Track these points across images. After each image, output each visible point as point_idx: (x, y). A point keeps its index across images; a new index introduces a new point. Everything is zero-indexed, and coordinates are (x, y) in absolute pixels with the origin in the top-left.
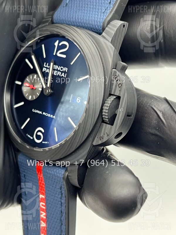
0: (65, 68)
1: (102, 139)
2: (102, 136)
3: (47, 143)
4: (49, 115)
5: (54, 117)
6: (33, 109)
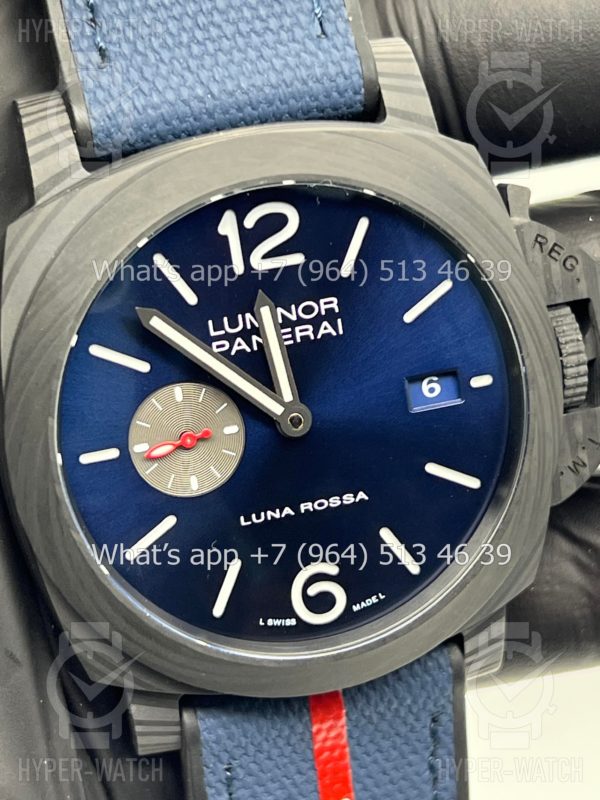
0: (322, 301)
1: (580, 469)
2: (576, 460)
3: (374, 599)
4: (335, 502)
5: (362, 495)
6: (242, 518)
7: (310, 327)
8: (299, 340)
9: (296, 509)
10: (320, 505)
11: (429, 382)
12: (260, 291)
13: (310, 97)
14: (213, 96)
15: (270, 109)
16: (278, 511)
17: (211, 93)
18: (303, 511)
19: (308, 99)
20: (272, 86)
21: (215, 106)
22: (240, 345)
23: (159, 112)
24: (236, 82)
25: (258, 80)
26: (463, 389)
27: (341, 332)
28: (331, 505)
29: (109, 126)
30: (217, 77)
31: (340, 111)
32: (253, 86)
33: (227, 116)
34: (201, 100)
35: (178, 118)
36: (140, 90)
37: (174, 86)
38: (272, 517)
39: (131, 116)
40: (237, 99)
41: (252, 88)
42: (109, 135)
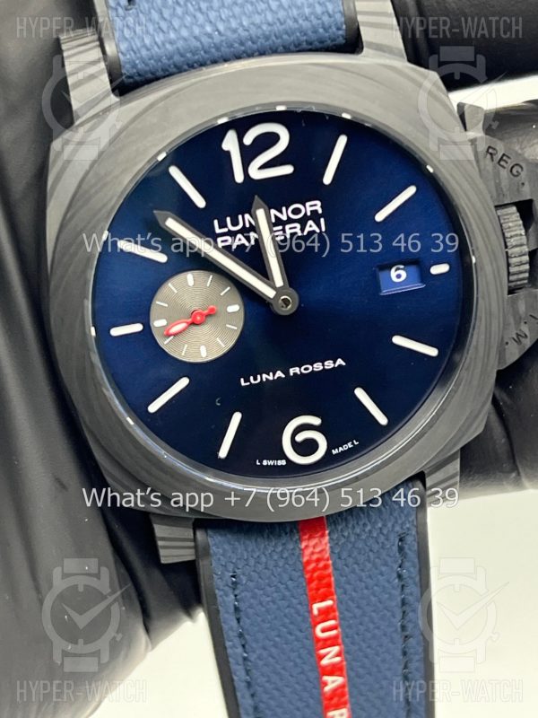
1: (523, 340)
2: (519, 333)
3: (350, 445)
4: (318, 367)
5: (340, 362)
6: (242, 380)
7: (298, 225)
8: (288, 236)
9: (286, 373)
10: (306, 369)
11: (396, 270)
12: (256, 197)
13: (301, 33)
14: (220, 33)
15: (267, 43)
16: (271, 374)
17: (218, 30)
18: (292, 374)
19: (298, 34)
20: (269, 24)
21: (222, 41)
22: (240, 240)
23: (175, 46)
24: (239, 21)
25: (257, 19)
26: (425, 275)
27: (324, 229)
28: (315, 369)
29: (134, 59)
30: (223, 17)
31: (325, 44)
32: (253, 24)
33: (232, 49)
34: (210, 36)
35: (191, 51)
36: (160, 28)
37: (187, 24)
38: (266, 379)
39: (152, 50)
40: (239, 35)
41: (252, 26)
42: (134, 66)
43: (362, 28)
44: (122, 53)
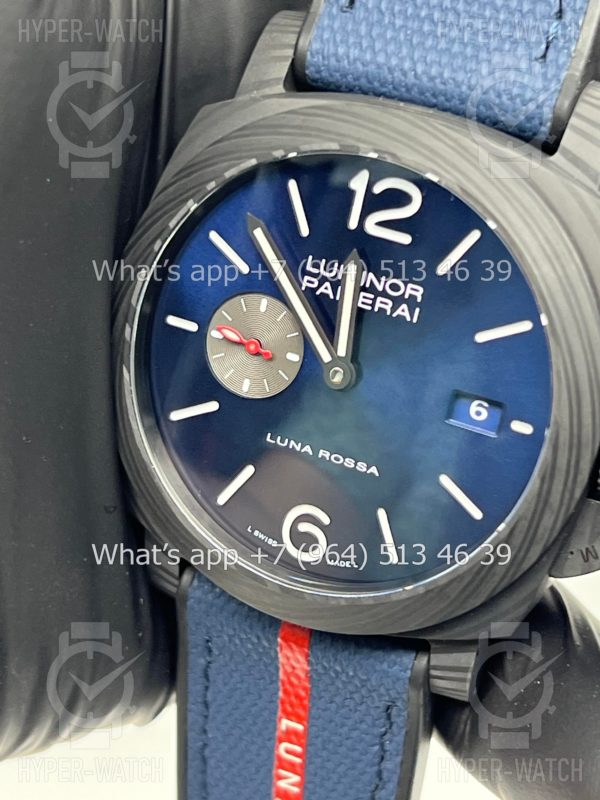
0: (410, 286)
1: (591, 559)
2: (591, 549)
3: (348, 564)
4: (349, 463)
5: (374, 470)
6: (269, 434)
7: (390, 303)
8: (376, 309)
9: (316, 452)
10: (338, 460)
11: (480, 405)
12: (355, 250)
14: (416, 75)
15: (461, 106)
16: (300, 445)
17: (414, 70)
18: (320, 456)
20: (469, 87)
21: (414, 85)
22: (326, 289)
23: (365, 68)
24: (441, 70)
25: (460, 76)
26: (503, 426)
27: (415, 320)
28: (345, 464)
29: (321, 64)
30: (428, 59)
32: (454, 79)
33: (423, 97)
34: (405, 74)
35: (379, 81)
36: (360, 44)
37: (389, 51)
38: (293, 447)
39: (342, 64)
40: (435, 84)
41: (451, 81)
42: (319, 72)
43: (568, 132)
44: (312, 54)
